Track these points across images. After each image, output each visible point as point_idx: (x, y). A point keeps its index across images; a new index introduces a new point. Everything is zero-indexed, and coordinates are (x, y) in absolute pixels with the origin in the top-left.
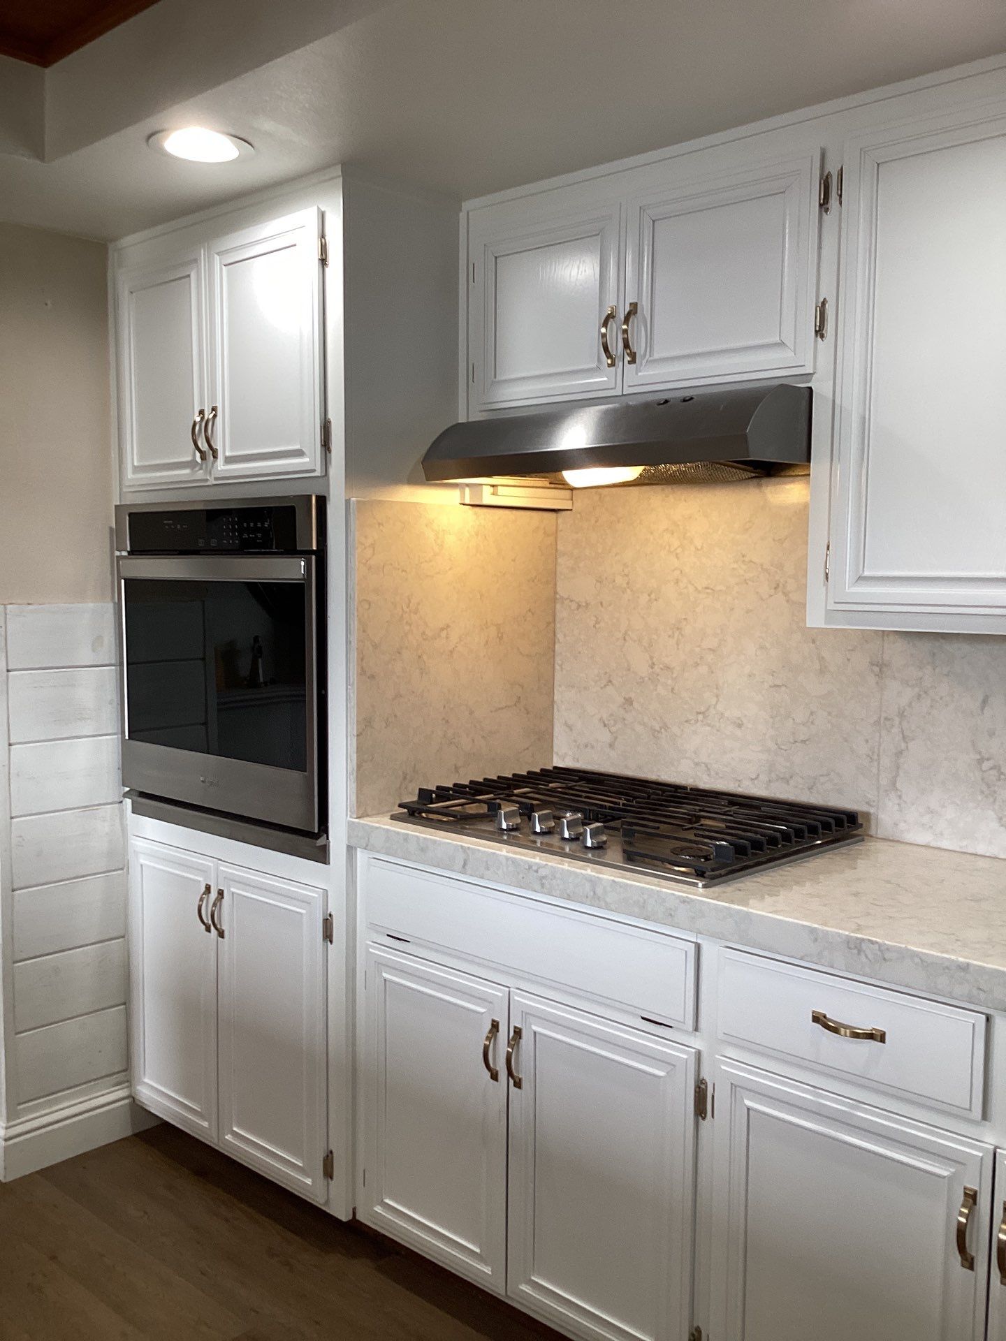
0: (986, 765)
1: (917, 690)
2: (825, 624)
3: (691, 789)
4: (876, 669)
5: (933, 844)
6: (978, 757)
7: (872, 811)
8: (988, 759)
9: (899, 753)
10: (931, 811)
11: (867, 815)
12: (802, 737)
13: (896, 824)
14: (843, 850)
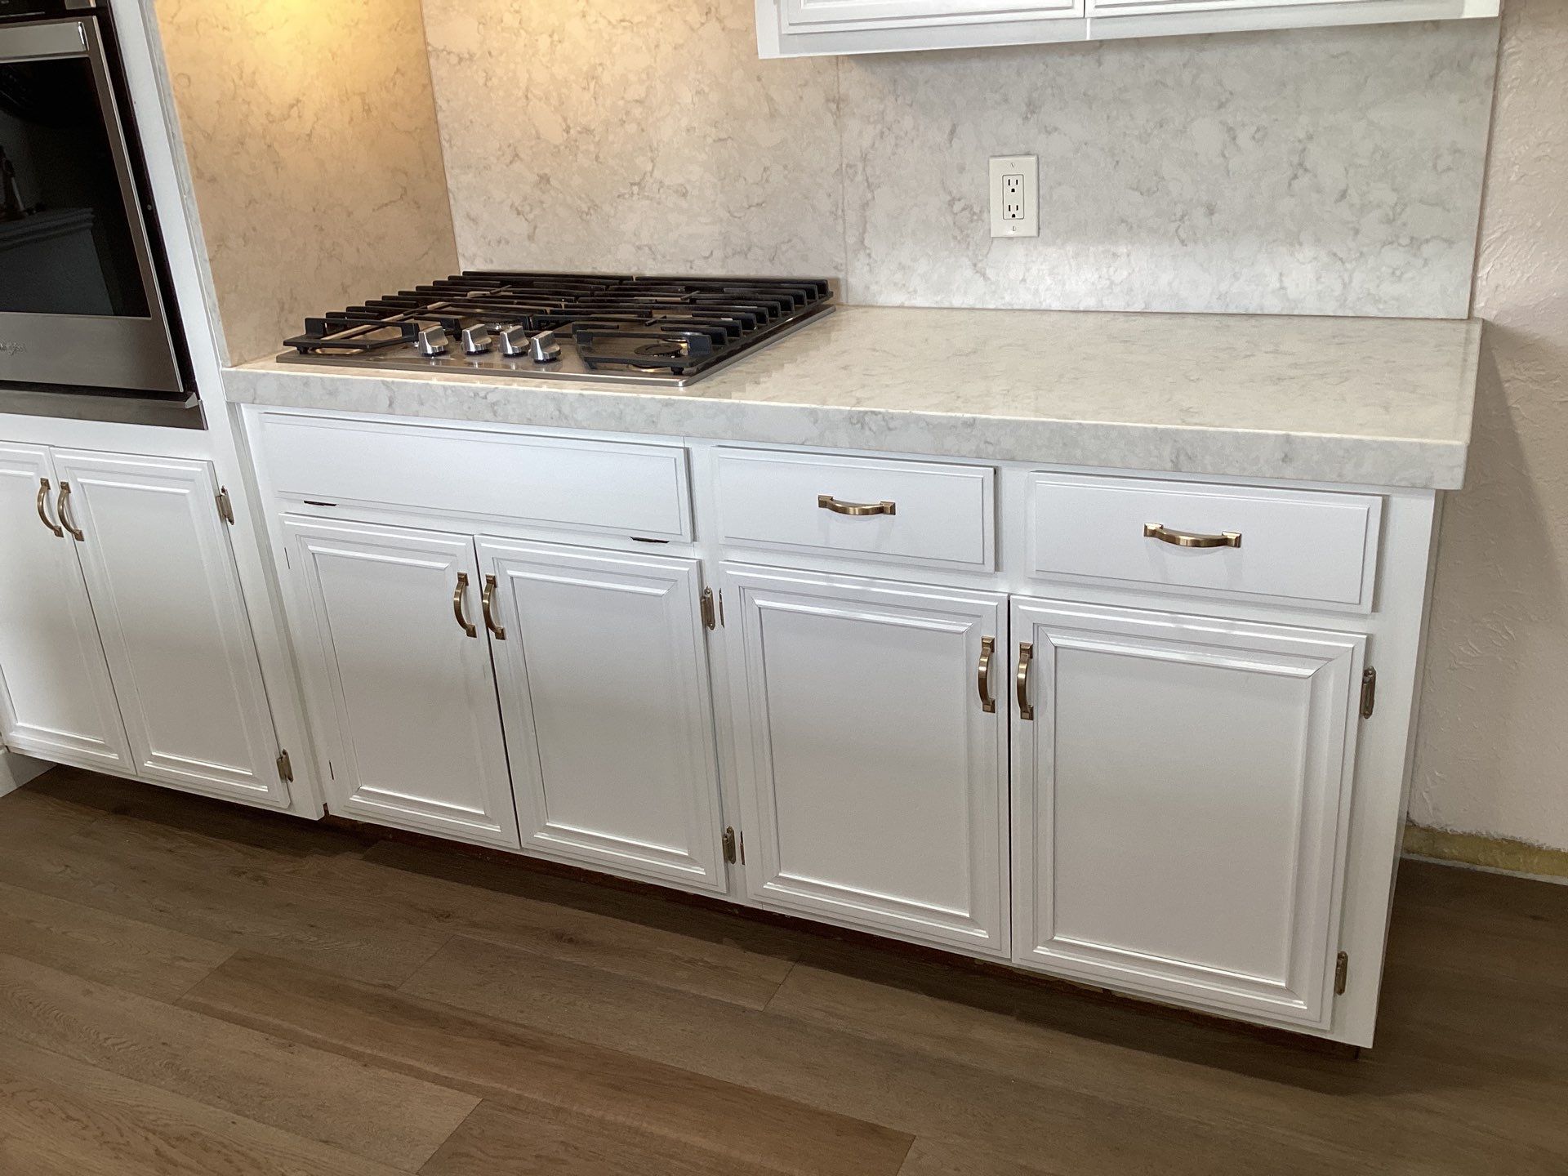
0: (957, 207)
1: (879, 127)
2: (781, 52)
3: (637, 279)
4: (833, 106)
5: (906, 304)
6: (949, 198)
7: (841, 276)
8: (959, 200)
9: (865, 206)
10: (902, 267)
11: (836, 281)
12: (756, 201)
13: (867, 288)
14: (818, 324)
